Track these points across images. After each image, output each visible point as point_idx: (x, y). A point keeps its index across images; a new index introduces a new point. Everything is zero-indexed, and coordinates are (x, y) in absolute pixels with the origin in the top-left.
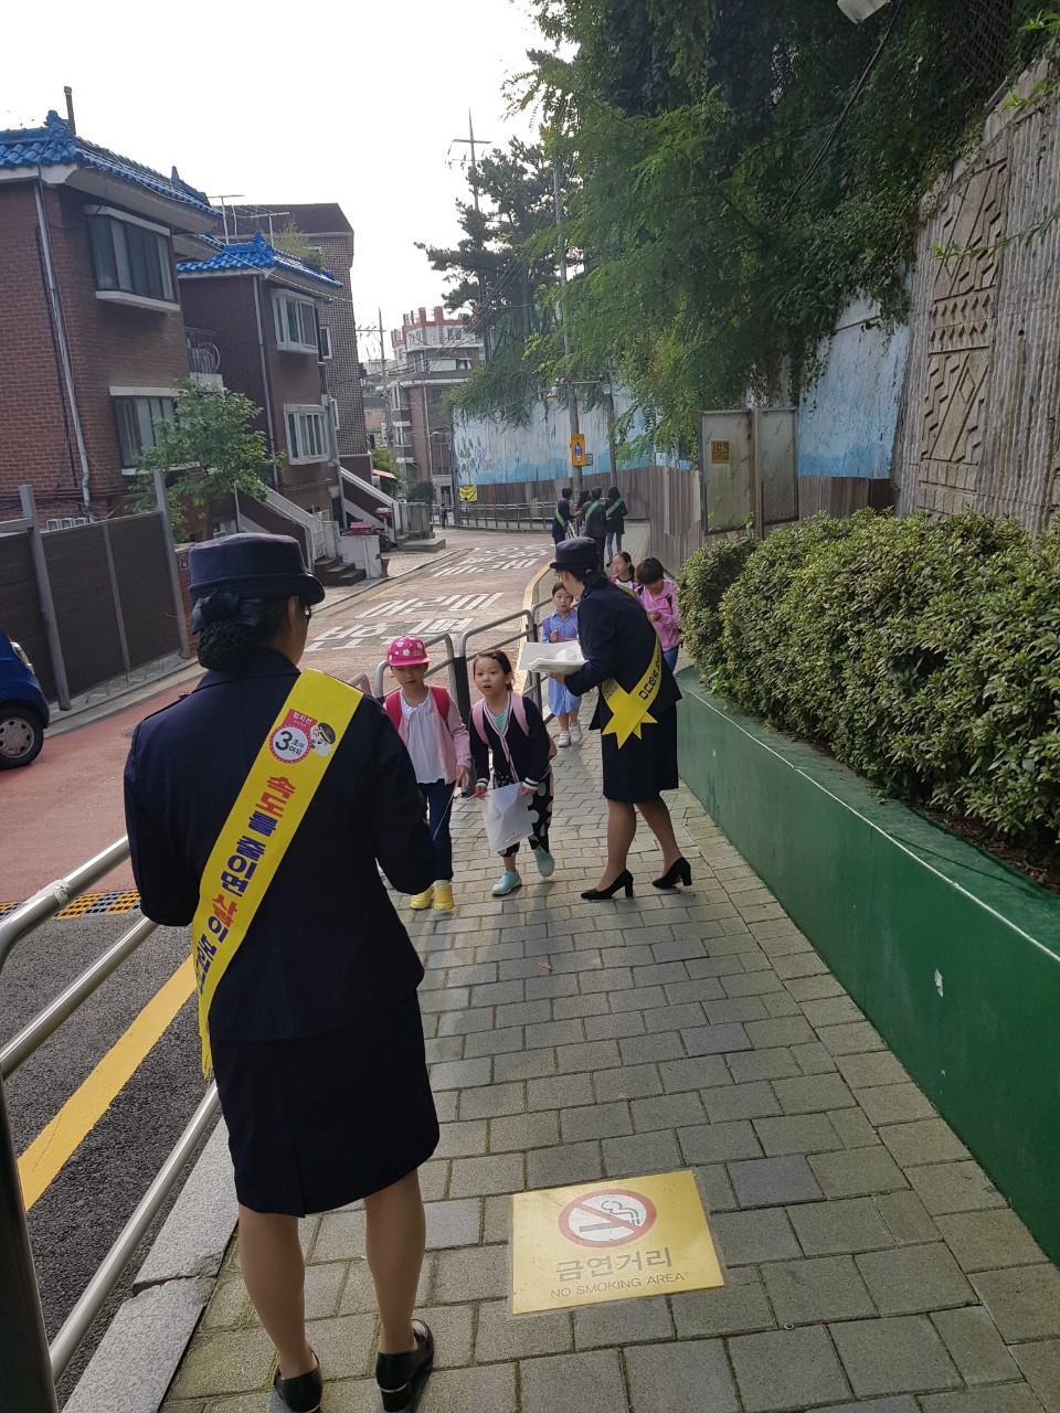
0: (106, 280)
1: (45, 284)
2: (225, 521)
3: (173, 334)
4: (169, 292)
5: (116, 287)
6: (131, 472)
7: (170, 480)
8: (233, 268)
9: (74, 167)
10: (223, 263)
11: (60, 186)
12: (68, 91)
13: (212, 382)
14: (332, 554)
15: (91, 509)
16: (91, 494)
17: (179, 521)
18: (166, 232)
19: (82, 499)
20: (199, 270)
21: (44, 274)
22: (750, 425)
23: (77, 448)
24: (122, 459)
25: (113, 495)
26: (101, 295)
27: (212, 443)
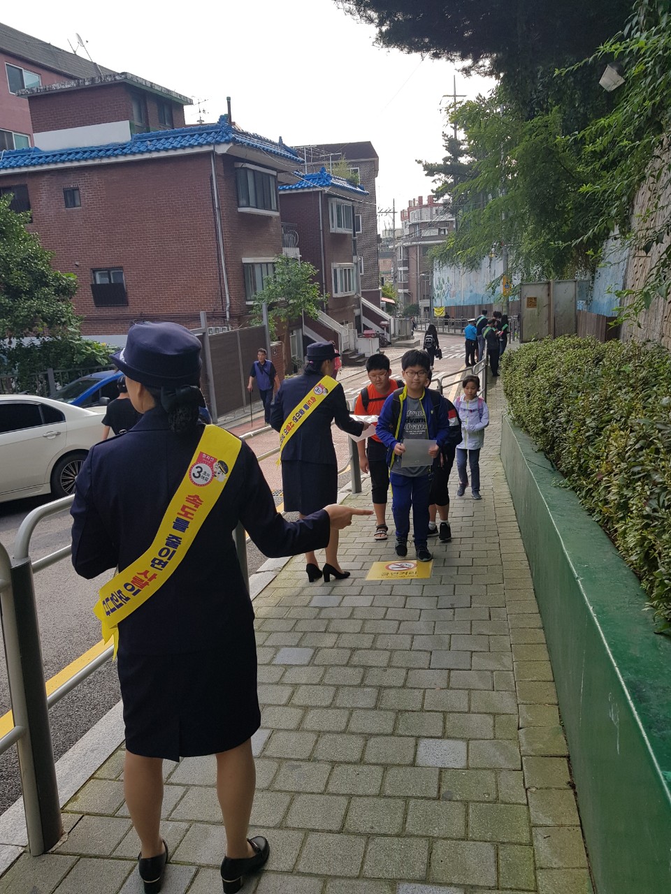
0: (243, 202)
1: (214, 205)
2: (296, 329)
3: (275, 229)
4: (274, 205)
5: (249, 206)
6: (251, 303)
7: (270, 308)
8: (309, 187)
9: (231, 145)
10: (303, 185)
11: (223, 154)
12: (229, 99)
13: (293, 252)
14: (352, 348)
15: (229, 322)
16: (230, 315)
17: (273, 330)
18: (274, 173)
19: (226, 317)
20: (290, 189)
21: (213, 200)
22: (549, 289)
23: (225, 291)
24: (246, 296)
25: (242, 315)
26: (241, 210)
27: (293, 288)
